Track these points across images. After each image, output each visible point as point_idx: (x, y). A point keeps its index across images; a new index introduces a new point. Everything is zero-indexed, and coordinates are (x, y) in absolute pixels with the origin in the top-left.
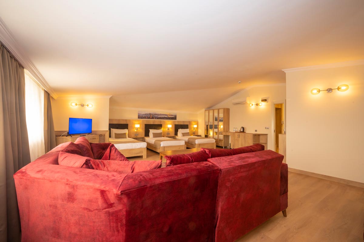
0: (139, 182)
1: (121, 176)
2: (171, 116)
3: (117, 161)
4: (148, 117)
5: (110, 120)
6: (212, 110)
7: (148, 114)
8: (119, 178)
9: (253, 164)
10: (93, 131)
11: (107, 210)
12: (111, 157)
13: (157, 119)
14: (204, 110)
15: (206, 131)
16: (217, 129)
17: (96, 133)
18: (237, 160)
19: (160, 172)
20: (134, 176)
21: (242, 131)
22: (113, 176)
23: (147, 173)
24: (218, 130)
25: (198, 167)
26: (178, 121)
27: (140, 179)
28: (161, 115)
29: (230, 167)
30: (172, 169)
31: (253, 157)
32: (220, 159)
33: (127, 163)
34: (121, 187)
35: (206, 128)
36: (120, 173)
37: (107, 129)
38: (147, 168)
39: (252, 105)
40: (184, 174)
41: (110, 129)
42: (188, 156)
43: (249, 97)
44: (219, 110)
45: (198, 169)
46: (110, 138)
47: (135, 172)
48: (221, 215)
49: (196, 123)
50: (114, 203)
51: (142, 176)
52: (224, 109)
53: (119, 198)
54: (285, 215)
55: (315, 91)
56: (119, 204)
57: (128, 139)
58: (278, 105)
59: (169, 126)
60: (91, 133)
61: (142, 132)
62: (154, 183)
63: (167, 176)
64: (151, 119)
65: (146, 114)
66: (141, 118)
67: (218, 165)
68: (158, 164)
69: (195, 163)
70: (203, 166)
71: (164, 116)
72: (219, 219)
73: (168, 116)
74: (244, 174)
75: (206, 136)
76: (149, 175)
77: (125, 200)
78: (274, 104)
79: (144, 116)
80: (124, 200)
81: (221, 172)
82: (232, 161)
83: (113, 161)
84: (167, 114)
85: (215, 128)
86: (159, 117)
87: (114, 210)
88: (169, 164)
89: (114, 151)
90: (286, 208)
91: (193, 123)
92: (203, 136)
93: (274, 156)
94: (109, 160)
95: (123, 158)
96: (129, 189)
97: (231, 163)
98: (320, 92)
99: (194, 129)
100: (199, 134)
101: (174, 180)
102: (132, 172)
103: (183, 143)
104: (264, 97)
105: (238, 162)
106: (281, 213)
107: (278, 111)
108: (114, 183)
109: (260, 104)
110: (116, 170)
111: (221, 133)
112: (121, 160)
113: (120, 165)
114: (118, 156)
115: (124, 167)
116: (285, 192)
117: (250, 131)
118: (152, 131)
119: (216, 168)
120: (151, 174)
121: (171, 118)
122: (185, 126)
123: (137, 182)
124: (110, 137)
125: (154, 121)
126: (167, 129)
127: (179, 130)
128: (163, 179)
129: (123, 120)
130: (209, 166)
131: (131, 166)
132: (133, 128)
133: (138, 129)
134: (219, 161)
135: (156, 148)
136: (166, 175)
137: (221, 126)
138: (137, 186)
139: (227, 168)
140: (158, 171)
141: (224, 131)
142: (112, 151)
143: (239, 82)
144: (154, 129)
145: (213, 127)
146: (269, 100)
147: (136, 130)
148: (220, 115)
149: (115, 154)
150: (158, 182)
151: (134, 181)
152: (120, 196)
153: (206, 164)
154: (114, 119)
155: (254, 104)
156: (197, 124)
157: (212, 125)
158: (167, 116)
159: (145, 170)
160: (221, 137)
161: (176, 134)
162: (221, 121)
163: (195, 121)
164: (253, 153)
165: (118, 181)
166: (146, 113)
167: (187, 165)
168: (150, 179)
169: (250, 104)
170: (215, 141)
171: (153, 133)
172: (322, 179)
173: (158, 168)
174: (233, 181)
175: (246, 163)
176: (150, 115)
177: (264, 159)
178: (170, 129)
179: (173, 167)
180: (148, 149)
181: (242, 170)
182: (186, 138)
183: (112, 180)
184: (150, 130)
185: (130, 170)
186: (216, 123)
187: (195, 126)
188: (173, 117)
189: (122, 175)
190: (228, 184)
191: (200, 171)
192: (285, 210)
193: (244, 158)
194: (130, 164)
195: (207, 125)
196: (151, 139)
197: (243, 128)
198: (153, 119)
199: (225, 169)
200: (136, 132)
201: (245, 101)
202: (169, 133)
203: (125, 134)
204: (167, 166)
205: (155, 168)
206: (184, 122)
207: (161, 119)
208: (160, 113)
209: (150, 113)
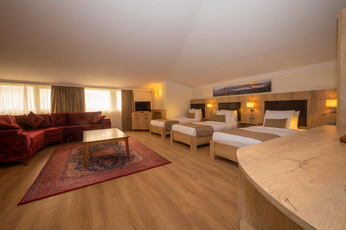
2: (257, 87)
7: (222, 89)
13: (234, 94)
26: (274, 95)
28: (240, 87)
64: (226, 95)
65: (220, 90)
66: (216, 96)
71: (244, 89)
73: (253, 87)
79: (218, 93)
84: (250, 83)
86: (238, 91)
121: (259, 89)
125: (230, 97)
133: (213, 109)
158: (250, 88)
166: (221, 88)
176: (225, 90)
178: (256, 110)
188: (262, 88)
198: (229, 95)
200: (211, 113)
202: (253, 117)
206: (292, 94)
207: (239, 94)
208: (238, 85)
209: (225, 87)
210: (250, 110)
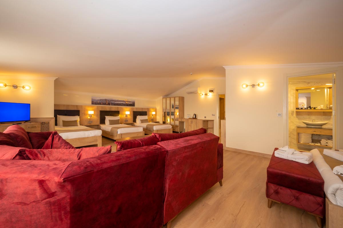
0: (85, 168)
1: (64, 164)
2: (129, 103)
3: (60, 150)
4: (103, 103)
5: (55, 105)
6: (169, 98)
7: (103, 100)
8: (62, 166)
9: (195, 145)
10: (32, 118)
11: (47, 200)
12: (54, 146)
13: (114, 105)
14: (161, 97)
15: (164, 118)
16: (173, 116)
17: (36, 120)
18: (183, 142)
19: (109, 157)
20: (79, 163)
21: (194, 117)
22: (55, 164)
23: (95, 159)
24: (175, 117)
25: (147, 150)
26: (136, 108)
27: (86, 165)
28: (118, 101)
29: (176, 148)
30: (122, 153)
31: (196, 139)
32: (169, 142)
33: (72, 150)
34: (64, 175)
35: (164, 115)
36: (64, 161)
37: (52, 115)
38: (95, 155)
39: (202, 95)
40: (133, 157)
41: (56, 116)
42: (139, 141)
43: (200, 87)
44: (175, 98)
45: (146, 152)
46: (56, 126)
47: (82, 159)
48: (168, 190)
49: (154, 110)
50: (56, 192)
51: (89, 162)
52: (179, 97)
53: (61, 186)
54: (221, 185)
55: (244, 86)
56: (62, 192)
57: (80, 127)
58: (222, 95)
59: (127, 112)
60: (30, 120)
61: (96, 119)
62: (102, 167)
63: (116, 160)
64: (107, 105)
65: (101, 100)
66: (96, 104)
67: (165, 147)
68: (108, 149)
69: (144, 147)
70: (152, 149)
71: (121, 103)
72: (167, 194)
73: (126, 102)
74: (188, 154)
75: (164, 123)
76: (97, 161)
77: (69, 187)
78: (219, 95)
79: (98, 102)
80: (67, 187)
81: (168, 153)
82: (179, 143)
83: (56, 150)
84: (125, 100)
85: (172, 115)
86: (117, 104)
87: (56, 199)
88: (120, 149)
89: (57, 139)
90: (222, 179)
91: (152, 110)
92: (161, 122)
93: (212, 138)
94: (51, 148)
95: (68, 146)
96: (73, 176)
97: (177, 145)
98: (248, 87)
99: (153, 116)
100: (157, 121)
101: (123, 163)
102: (79, 159)
103: (141, 130)
104: (211, 88)
105: (182, 144)
106: (218, 183)
107: (222, 101)
108: (55, 171)
109: (208, 94)
110: (60, 159)
111: (177, 120)
112: (67, 149)
113: (64, 153)
114: (63, 144)
115: (69, 154)
116: (221, 166)
117: (201, 117)
118: (108, 118)
119: (163, 150)
120: (99, 159)
122: (144, 113)
123: (82, 168)
124: (56, 124)
125: (111, 107)
126: (125, 116)
127: (137, 116)
128: (111, 163)
129: (74, 106)
130: (157, 148)
131: (77, 153)
132: (85, 114)
133: (92, 116)
134: (167, 144)
135: (112, 135)
136: (114, 159)
137: (177, 113)
138: (82, 172)
139: (173, 150)
140: (106, 157)
141: (180, 118)
142: (54, 140)
143: (191, 73)
144: (111, 115)
145: (170, 114)
146: (215, 91)
147: (89, 117)
148: (176, 102)
149: (59, 143)
150: (105, 166)
151: (79, 167)
152: (62, 184)
153: (155, 147)
154: (61, 105)
155: (204, 94)
156: (156, 111)
157: (169, 112)
158: (124, 103)
159: (94, 156)
160: (177, 123)
161: (135, 121)
162: (177, 108)
163: (153, 108)
164: (197, 136)
165: (60, 169)
166: (101, 99)
167: (136, 149)
168: (97, 164)
169: (200, 94)
170: (171, 127)
171: (109, 120)
172: (248, 154)
173: (107, 153)
174: (179, 160)
175: (189, 145)
176: (106, 101)
177: (204, 140)
178: (128, 116)
179: (123, 152)
180: (103, 137)
181: (186, 150)
182: (145, 125)
183: (53, 169)
184: (106, 117)
185: (76, 157)
186: (172, 110)
187: (154, 113)
188: (131, 104)
189: (66, 162)
190: (175, 164)
191: (148, 153)
192: (221, 181)
193: (188, 140)
194: (76, 151)
195: (165, 112)
196: (107, 127)
197: (195, 115)
198: (109, 105)
199: (171, 150)
200: (90, 119)
201: (197, 91)
202: (127, 119)
203: (76, 121)
204: (118, 151)
205: (104, 154)
206: (142, 108)
207: (118, 105)
208: (117, 99)
209: (106, 99)
210: (125, 115)
